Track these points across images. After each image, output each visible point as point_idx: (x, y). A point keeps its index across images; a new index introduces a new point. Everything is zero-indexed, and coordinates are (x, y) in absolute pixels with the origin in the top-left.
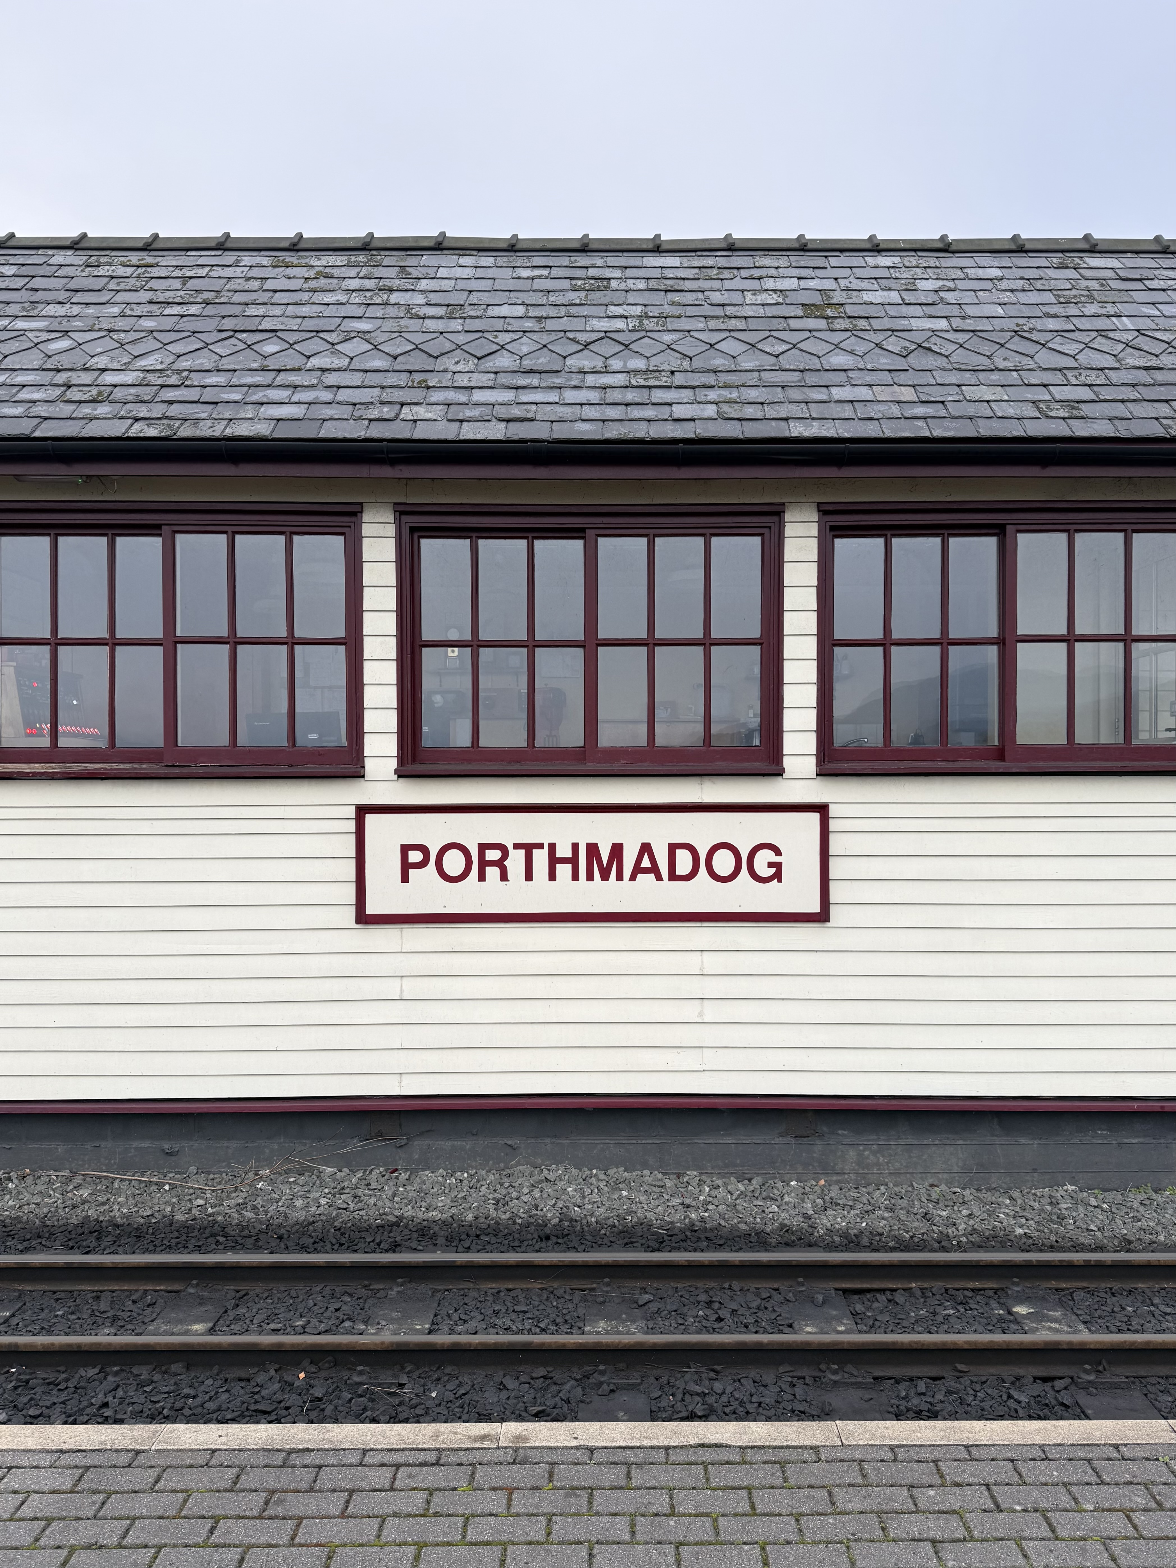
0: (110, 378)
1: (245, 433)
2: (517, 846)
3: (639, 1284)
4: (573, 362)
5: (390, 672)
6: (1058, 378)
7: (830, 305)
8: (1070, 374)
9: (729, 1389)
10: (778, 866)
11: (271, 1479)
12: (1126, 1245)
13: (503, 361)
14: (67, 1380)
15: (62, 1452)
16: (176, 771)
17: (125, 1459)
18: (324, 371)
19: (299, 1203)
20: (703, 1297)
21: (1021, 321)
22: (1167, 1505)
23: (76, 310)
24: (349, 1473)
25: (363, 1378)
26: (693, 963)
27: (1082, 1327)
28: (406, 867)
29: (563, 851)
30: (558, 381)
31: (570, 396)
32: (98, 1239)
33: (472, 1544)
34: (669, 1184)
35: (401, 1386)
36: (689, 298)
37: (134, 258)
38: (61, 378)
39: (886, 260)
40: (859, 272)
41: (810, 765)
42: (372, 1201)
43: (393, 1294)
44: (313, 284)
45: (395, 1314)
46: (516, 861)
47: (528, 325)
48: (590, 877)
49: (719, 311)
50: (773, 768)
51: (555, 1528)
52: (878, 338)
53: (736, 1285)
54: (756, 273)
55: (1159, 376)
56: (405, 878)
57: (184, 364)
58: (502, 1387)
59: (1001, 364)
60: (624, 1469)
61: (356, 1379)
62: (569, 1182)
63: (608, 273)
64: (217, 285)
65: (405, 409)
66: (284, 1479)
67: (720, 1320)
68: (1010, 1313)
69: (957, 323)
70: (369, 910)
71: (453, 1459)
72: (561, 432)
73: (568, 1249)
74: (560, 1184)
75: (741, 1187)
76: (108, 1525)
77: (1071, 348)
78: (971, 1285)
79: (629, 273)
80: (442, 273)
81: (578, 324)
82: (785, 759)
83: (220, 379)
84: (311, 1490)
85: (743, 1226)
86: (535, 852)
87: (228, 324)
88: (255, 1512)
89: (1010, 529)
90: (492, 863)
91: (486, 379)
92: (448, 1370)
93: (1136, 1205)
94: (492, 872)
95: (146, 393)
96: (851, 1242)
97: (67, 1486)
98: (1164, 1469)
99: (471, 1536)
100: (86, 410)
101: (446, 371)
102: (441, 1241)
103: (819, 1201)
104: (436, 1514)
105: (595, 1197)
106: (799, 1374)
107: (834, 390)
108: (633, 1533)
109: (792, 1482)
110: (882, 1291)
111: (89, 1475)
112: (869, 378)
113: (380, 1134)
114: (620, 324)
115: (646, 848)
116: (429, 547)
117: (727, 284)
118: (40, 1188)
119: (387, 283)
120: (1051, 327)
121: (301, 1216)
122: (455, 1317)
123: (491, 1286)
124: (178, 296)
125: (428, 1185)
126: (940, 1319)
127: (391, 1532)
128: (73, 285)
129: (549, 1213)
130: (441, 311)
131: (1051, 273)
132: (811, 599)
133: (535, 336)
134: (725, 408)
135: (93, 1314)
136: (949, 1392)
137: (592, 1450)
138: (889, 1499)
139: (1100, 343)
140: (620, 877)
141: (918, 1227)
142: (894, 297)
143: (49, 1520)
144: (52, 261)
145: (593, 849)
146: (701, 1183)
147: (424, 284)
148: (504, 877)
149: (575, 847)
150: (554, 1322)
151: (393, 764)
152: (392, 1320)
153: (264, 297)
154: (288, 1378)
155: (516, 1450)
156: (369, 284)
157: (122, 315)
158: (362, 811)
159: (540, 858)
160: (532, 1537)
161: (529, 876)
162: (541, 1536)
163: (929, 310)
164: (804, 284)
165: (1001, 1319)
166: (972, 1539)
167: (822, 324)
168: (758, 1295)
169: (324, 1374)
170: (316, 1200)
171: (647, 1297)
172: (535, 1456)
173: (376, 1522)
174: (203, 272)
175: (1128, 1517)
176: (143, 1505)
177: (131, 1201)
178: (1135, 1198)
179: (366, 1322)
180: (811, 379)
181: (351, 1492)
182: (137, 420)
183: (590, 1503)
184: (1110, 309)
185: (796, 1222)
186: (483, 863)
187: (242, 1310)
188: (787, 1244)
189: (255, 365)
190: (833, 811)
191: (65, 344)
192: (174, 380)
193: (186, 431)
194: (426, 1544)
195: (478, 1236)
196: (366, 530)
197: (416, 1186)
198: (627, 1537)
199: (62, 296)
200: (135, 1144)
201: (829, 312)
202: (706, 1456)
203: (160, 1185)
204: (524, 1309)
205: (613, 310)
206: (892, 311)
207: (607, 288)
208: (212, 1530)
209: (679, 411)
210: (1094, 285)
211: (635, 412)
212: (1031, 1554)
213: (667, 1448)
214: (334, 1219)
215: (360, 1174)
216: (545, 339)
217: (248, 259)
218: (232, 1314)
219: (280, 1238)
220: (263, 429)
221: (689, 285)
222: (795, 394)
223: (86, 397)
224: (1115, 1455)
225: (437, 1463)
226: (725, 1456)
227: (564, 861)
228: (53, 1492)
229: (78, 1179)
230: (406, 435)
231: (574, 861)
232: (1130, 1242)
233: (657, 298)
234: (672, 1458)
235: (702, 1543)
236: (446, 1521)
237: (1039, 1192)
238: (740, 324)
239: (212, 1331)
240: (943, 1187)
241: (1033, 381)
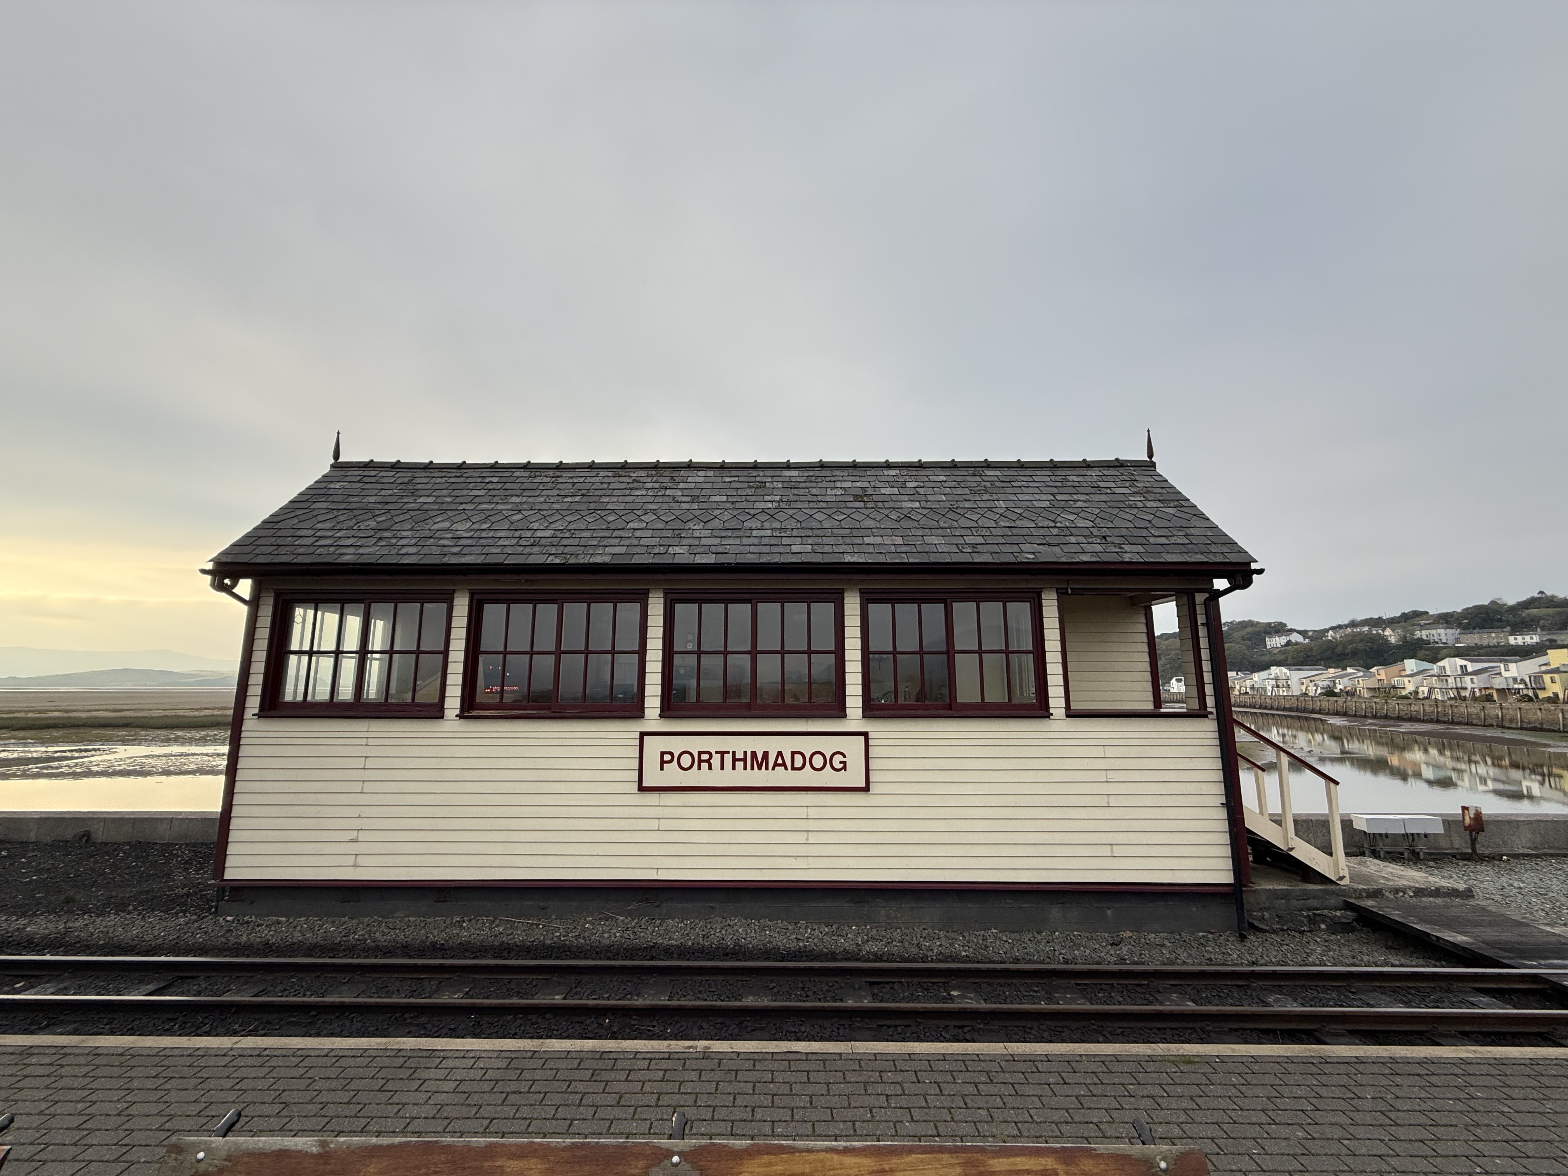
0: (539, 534)
1: (599, 561)
2: (717, 752)
3: (770, 978)
4: (747, 524)
5: (658, 667)
6: (969, 532)
7: (866, 495)
8: (974, 530)
9: (808, 1030)
10: (844, 763)
11: (594, 1064)
12: (1017, 960)
13: (716, 524)
14: (498, 1021)
15: (501, 1051)
16: (558, 715)
17: (529, 1054)
18: (634, 529)
19: (606, 935)
20: (801, 985)
21: (953, 503)
22: (995, 1081)
23: (525, 499)
24: (629, 1062)
25: (636, 1022)
26: (802, 812)
27: (982, 1002)
28: (663, 762)
29: (740, 755)
30: (740, 534)
31: (745, 541)
32: (509, 952)
33: (683, 1093)
34: (790, 928)
35: (654, 1027)
36: (802, 492)
37: (551, 473)
38: (517, 534)
39: (893, 472)
40: (880, 478)
41: (860, 712)
42: (642, 934)
43: (651, 981)
44: (631, 486)
45: (652, 992)
46: (716, 760)
47: (728, 505)
48: (752, 768)
49: (815, 498)
50: (842, 714)
51: (720, 1087)
52: (886, 512)
53: (817, 979)
54: (833, 479)
55: (1015, 531)
56: (662, 769)
57: (572, 527)
58: (701, 1028)
59: (942, 524)
60: (752, 1062)
61: (633, 1023)
62: (740, 927)
63: (765, 479)
64: (588, 486)
65: (671, 548)
66: (601, 1064)
67: (807, 996)
68: (949, 994)
69: (923, 504)
70: (644, 785)
71: (676, 1056)
72: (740, 559)
73: (737, 960)
74: (736, 928)
75: (827, 930)
76: (524, 1083)
77: (975, 517)
78: (932, 980)
79: (775, 479)
80: (690, 479)
81: (750, 505)
82: (847, 710)
83: (587, 534)
84: (612, 1069)
85: (825, 950)
86: (725, 755)
87: (592, 506)
88: (588, 1079)
89: (949, 601)
90: (704, 761)
91: (707, 533)
92: (676, 1019)
93: (1026, 940)
94: (705, 765)
95: (555, 541)
96: (878, 958)
97: (504, 1066)
98: (998, 1065)
99: (682, 1090)
100: (528, 550)
101: (689, 529)
102: (675, 955)
103: (865, 937)
104: (667, 1081)
105: (753, 935)
106: (842, 1023)
107: (865, 538)
108: (754, 1090)
109: (827, 1069)
110: (888, 983)
111: (514, 1061)
112: (882, 532)
113: (646, 899)
114: (770, 505)
115: (780, 754)
116: (679, 607)
117: (820, 485)
118: (479, 926)
119: (665, 485)
120: (966, 506)
121: (607, 942)
122: (681, 993)
123: (698, 978)
124: (569, 492)
125: (670, 926)
126: (914, 997)
127: (647, 1088)
128: (523, 487)
129: (729, 942)
130: (688, 499)
131: (968, 478)
132: (858, 633)
133: (730, 511)
134: (815, 547)
135: (508, 990)
136: (913, 1033)
137: (738, 1053)
138: (870, 1077)
139: (989, 514)
140: (767, 768)
141: (914, 950)
142: (896, 491)
143: (497, 1081)
144: (515, 475)
145: (754, 754)
146: (807, 927)
147: (681, 485)
148: (710, 768)
149: (745, 753)
150: (728, 997)
151: (658, 711)
152: (649, 995)
153: (609, 492)
154: (601, 1021)
155: (705, 1053)
156: (657, 485)
157: (545, 502)
158: (643, 735)
159: (728, 758)
160: (709, 1091)
161: (722, 768)
162: (713, 1091)
163: (911, 498)
164: (854, 484)
165: (944, 998)
166: (904, 1094)
167: (862, 504)
168: (827, 984)
169: (617, 1020)
170: (615, 934)
171: (773, 984)
172: (713, 1056)
173: (641, 1084)
174: (582, 480)
175: (976, 1086)
176: (538, 1075)
177: (524, 934)
178: (1026, 937)
179: (638, 996)
180: (855, 533)
181: (630, 1071)
182: (551, 554)
183: (736, 1076)
184: (995, 497)
185: (852, 948)
186: (700, 761)
187: (578, 989)
188: (846, 959)
189: (604, 527)
190: (871, 735)
191: (520, 516)
192: (567, 535)
193: (572, 561)
194: (662, 1094)
195: (693, 954)
196: (650, 601)
197: (664, 928)
198: (751, 1092)
199: (519, 492)
200: (527, 903)
201: (865, 499)
202: (791, 1056)
203: (538, 925)
204: (714, 990)
205: (767, 498)
206: (894, 497)
207: (764, 487)
208: (569, 1086)
209: (795, 549)
210: (988, 484)
211: (774, 549)
212: (929, 1101)
213: (773, 1053)
214: (624, 944)
215: (636, 921)
216: (735, 513)
217: (602, 473)
218: (574, 991)
219: (597, 953)
220: (607, 559)
221: (802, 485)
222: (848, 541)
223: (528, 543)
224: (977, 1058)
225: (669, 1059)
226: (799, 1057)
227: (740, 760)
228: (498, 1069)
229: (497, 922)
230: (670, 561)
231: (744, 760)
232: (1019, 960)
233: (786, 492)
234: (775, 1057)
235: (784, 1095)
236: (672, 1083)
237: (977, 933)
238: (824, 505)
239: (565, 998)
240: (930, 930)
241: (957, 534)
